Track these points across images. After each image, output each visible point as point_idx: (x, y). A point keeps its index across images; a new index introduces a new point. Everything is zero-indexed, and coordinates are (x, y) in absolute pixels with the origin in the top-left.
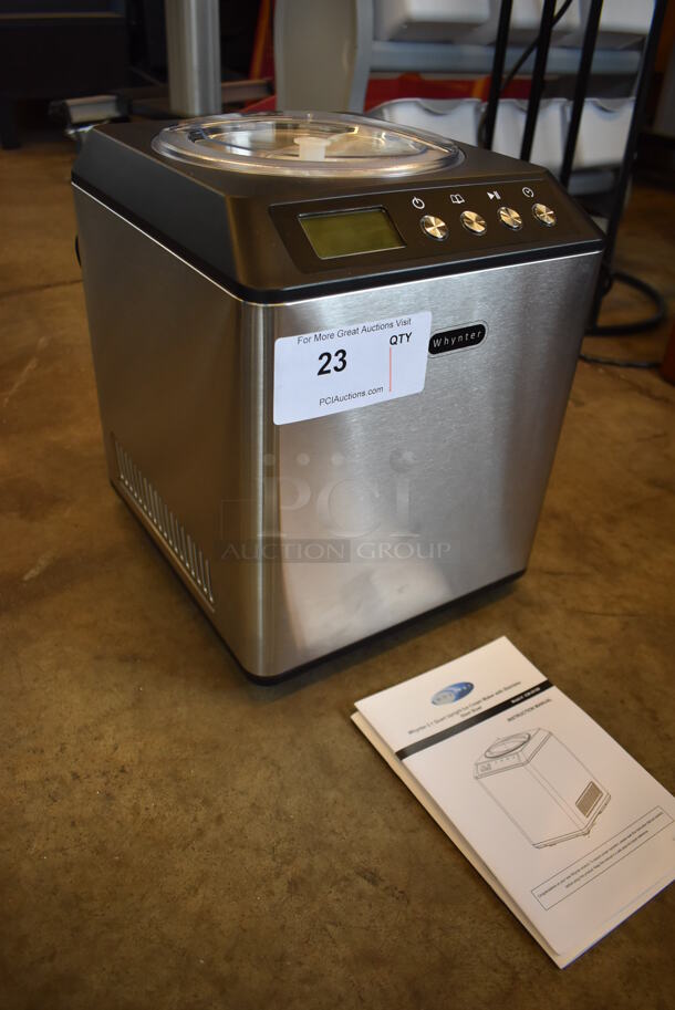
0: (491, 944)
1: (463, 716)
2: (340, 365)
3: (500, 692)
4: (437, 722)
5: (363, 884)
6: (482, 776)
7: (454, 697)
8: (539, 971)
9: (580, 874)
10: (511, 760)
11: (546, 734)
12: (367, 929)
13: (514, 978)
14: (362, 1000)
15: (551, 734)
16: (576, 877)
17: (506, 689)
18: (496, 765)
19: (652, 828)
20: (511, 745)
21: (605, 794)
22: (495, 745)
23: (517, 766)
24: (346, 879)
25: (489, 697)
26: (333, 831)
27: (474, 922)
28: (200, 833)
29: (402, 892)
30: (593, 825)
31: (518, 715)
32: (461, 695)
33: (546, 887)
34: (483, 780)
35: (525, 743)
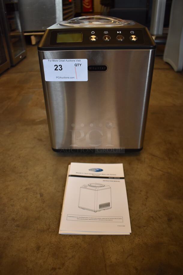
0: (50, 220)
2: (61, 69)
5: (39, 196)
6: (82, 188)
7: (96, 170)
8: (54, 231)
9: (84, 218)
10: (94, 188)
11: (109, 187)
12: (31, 203)
13: (48, 229)
14: (17, 214)
15: (111, 188)
16: (82, 218)
17: (111, 175)
18: (88, 187)
19: (114, 220)
20: (97, 186)
21: (110, 207)
23: (93, 190)
24: (37, 193)
25: (105, 174)
26: (43, 184)
27: (52, 214)
28: (21, 173)
29: (44, 201)
30: (99, 211)
31: (107, 181)
34: (82, 189)
35: (101, 187)
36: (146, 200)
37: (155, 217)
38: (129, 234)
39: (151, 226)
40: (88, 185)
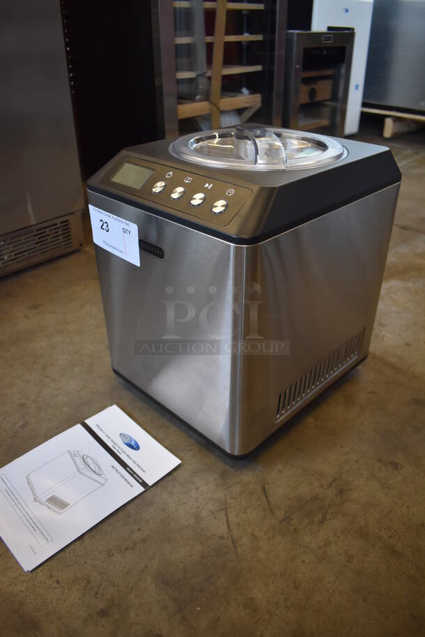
1: (113, 446)
3: (135, 463)
4: (107, 436)
6: (70, 453)
9: (12, 496)
10: (82, 466)
11: (103, 483)
15: (105, 485)
16: (11, 494)
17: (138, 465)
18: (78, 460)
19: (37, 533)
20: (93, 466)
21: (61, 511)
22: (93, 460)
23: (77, 467)
25: (130, 458)
30: (42, 504)
31: (117, 470)
32: (130, 445)
33: (6, 480)
34: (67, 454)
35: (95, 472)
36: (123, 550)
37: (92, 587)
38: (26, 570)
39: (66, 591)
40: (82, 455)
